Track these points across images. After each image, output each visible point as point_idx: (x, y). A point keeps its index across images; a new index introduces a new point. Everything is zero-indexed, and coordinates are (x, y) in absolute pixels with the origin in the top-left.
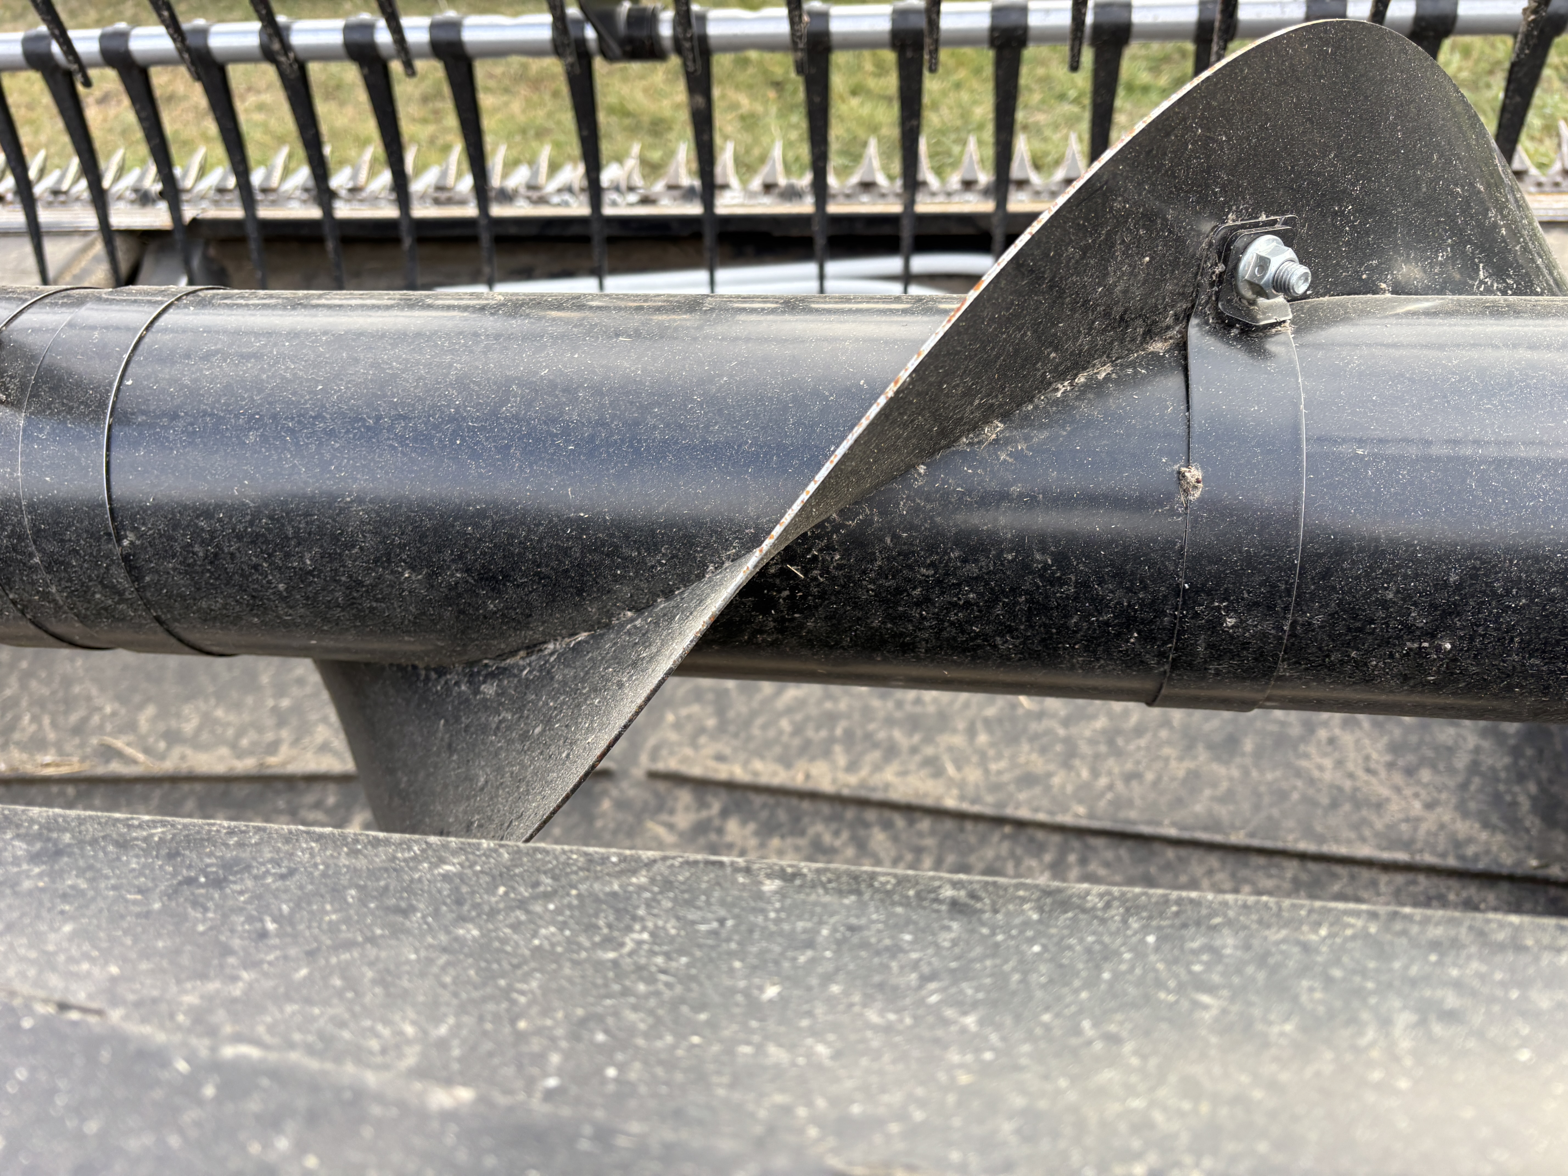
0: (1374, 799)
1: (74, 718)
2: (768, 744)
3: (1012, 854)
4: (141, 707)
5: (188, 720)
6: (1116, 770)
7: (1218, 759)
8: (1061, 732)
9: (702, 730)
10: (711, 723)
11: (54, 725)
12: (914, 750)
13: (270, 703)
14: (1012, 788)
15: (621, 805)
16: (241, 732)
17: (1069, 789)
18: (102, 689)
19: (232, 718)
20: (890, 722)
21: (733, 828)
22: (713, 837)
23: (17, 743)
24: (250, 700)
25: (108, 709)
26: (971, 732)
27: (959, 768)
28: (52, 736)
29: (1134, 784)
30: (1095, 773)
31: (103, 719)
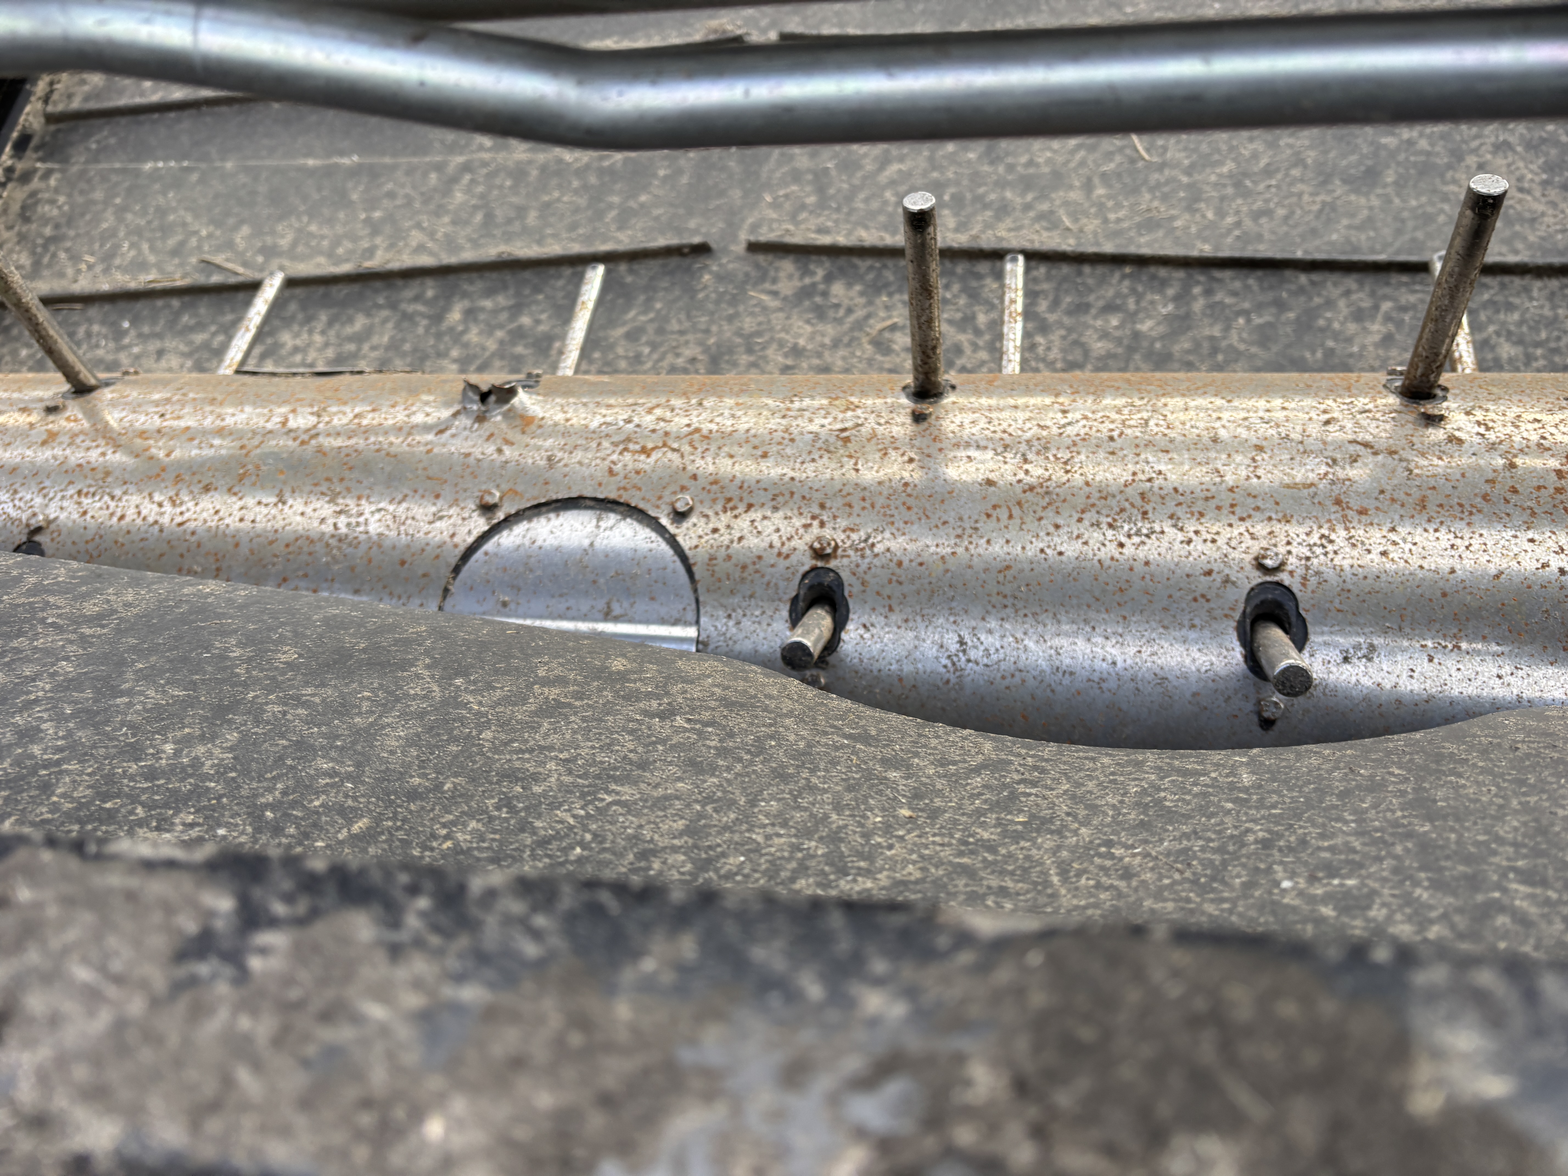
0: (1527, 215)
1: (171, 242)
2: (872, 215)
3: (1133, 291)
4: (236, 228)
5: (283, 237)
6: (1245, 209)
7: (1357, 191)
8: (1185, 179)
9: (803, 207)
10: (811, 200)
11: (152, 249)
12: (1027, 207)
13: (363, 216)
14: (1132, 233)
15: (720, 278)
16: (337, 242)
17: (1193, 230)
18: (197, 216)
19: (325, 231)
20: (1001, 184)
21: (838, 289)
22: (818, 299)
23: (118, 268)
24: (341, 215)
25: (204, 233)
26: (1088, 187)
27: (1076, 220)
28: (152, 259)
29: (1263, 220)
30: (1221, 214)
31: (201, 240)
